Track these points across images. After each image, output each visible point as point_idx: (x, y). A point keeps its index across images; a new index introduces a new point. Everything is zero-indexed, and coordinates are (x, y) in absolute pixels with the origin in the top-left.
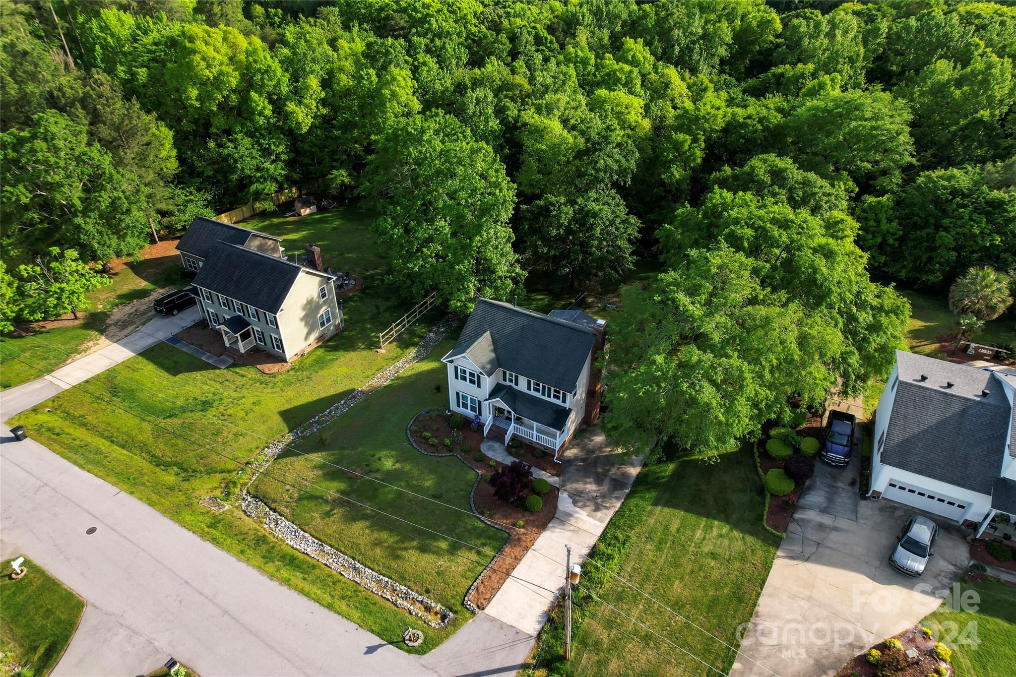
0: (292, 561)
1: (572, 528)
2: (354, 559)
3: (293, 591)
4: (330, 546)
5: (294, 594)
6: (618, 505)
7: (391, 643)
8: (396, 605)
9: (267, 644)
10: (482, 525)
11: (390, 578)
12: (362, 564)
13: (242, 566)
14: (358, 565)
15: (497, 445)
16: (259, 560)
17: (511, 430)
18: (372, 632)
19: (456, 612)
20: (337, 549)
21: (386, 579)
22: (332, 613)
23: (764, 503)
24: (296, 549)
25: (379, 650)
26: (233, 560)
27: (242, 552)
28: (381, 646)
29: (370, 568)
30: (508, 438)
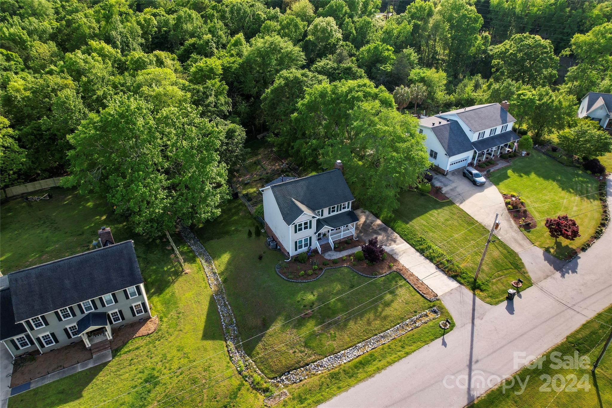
0: (362, 364)
1: (402, 253)
2: (376, 335)
3: (387, 368)
4: (359, 343)
5: (389, 369)
6: (396, 234)
7: (444, 335)
8: (418, 327)
9: (421, 390)
10: (384, 278)
11: (399, 324)
12: (382, 332)
13: (352, 390)
14: (381, 334)
15: (330, 253)
16: (351, 381)
17: (331, 241)
18: (433, 340)
19: (434, 306)
20: (364, 341)
21: (398, 326)
22: (412, 354)
23: (429, 197)
24: (352, 360)
25: (446, 340)
26: (344, 394)
27: (339, 388)
28: (443, 339)
29: (387, 330)
30: (332, 246)
